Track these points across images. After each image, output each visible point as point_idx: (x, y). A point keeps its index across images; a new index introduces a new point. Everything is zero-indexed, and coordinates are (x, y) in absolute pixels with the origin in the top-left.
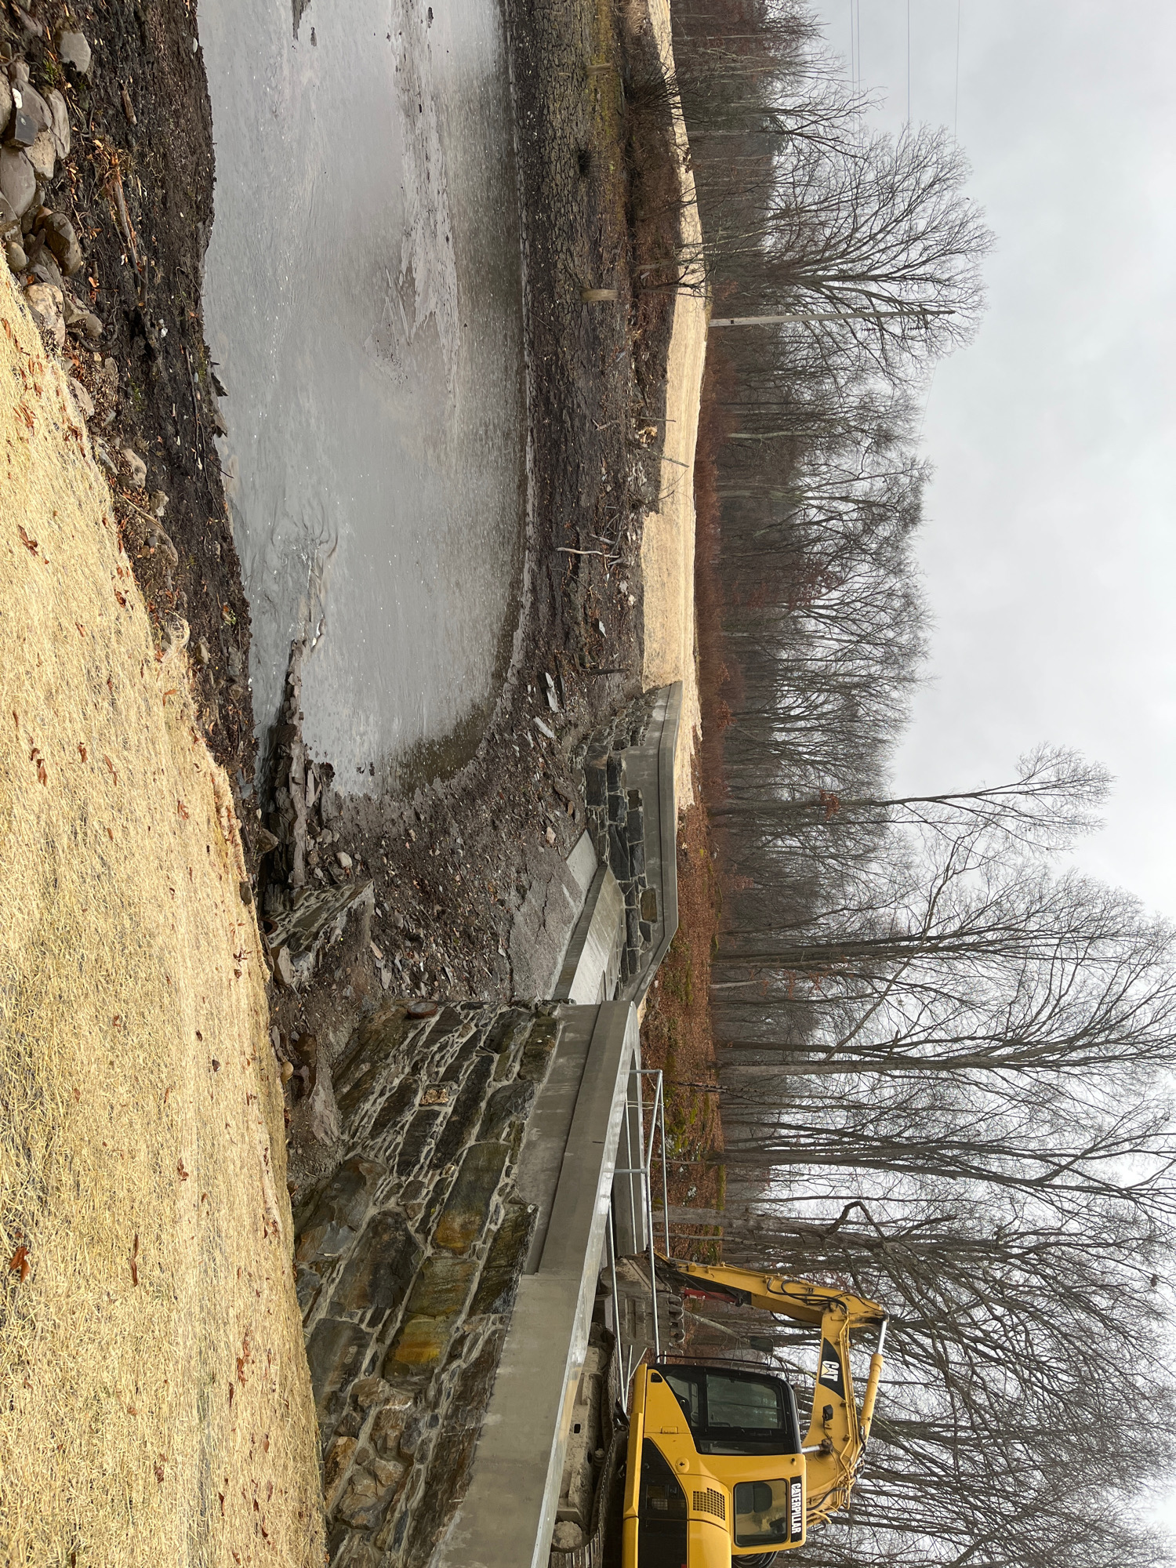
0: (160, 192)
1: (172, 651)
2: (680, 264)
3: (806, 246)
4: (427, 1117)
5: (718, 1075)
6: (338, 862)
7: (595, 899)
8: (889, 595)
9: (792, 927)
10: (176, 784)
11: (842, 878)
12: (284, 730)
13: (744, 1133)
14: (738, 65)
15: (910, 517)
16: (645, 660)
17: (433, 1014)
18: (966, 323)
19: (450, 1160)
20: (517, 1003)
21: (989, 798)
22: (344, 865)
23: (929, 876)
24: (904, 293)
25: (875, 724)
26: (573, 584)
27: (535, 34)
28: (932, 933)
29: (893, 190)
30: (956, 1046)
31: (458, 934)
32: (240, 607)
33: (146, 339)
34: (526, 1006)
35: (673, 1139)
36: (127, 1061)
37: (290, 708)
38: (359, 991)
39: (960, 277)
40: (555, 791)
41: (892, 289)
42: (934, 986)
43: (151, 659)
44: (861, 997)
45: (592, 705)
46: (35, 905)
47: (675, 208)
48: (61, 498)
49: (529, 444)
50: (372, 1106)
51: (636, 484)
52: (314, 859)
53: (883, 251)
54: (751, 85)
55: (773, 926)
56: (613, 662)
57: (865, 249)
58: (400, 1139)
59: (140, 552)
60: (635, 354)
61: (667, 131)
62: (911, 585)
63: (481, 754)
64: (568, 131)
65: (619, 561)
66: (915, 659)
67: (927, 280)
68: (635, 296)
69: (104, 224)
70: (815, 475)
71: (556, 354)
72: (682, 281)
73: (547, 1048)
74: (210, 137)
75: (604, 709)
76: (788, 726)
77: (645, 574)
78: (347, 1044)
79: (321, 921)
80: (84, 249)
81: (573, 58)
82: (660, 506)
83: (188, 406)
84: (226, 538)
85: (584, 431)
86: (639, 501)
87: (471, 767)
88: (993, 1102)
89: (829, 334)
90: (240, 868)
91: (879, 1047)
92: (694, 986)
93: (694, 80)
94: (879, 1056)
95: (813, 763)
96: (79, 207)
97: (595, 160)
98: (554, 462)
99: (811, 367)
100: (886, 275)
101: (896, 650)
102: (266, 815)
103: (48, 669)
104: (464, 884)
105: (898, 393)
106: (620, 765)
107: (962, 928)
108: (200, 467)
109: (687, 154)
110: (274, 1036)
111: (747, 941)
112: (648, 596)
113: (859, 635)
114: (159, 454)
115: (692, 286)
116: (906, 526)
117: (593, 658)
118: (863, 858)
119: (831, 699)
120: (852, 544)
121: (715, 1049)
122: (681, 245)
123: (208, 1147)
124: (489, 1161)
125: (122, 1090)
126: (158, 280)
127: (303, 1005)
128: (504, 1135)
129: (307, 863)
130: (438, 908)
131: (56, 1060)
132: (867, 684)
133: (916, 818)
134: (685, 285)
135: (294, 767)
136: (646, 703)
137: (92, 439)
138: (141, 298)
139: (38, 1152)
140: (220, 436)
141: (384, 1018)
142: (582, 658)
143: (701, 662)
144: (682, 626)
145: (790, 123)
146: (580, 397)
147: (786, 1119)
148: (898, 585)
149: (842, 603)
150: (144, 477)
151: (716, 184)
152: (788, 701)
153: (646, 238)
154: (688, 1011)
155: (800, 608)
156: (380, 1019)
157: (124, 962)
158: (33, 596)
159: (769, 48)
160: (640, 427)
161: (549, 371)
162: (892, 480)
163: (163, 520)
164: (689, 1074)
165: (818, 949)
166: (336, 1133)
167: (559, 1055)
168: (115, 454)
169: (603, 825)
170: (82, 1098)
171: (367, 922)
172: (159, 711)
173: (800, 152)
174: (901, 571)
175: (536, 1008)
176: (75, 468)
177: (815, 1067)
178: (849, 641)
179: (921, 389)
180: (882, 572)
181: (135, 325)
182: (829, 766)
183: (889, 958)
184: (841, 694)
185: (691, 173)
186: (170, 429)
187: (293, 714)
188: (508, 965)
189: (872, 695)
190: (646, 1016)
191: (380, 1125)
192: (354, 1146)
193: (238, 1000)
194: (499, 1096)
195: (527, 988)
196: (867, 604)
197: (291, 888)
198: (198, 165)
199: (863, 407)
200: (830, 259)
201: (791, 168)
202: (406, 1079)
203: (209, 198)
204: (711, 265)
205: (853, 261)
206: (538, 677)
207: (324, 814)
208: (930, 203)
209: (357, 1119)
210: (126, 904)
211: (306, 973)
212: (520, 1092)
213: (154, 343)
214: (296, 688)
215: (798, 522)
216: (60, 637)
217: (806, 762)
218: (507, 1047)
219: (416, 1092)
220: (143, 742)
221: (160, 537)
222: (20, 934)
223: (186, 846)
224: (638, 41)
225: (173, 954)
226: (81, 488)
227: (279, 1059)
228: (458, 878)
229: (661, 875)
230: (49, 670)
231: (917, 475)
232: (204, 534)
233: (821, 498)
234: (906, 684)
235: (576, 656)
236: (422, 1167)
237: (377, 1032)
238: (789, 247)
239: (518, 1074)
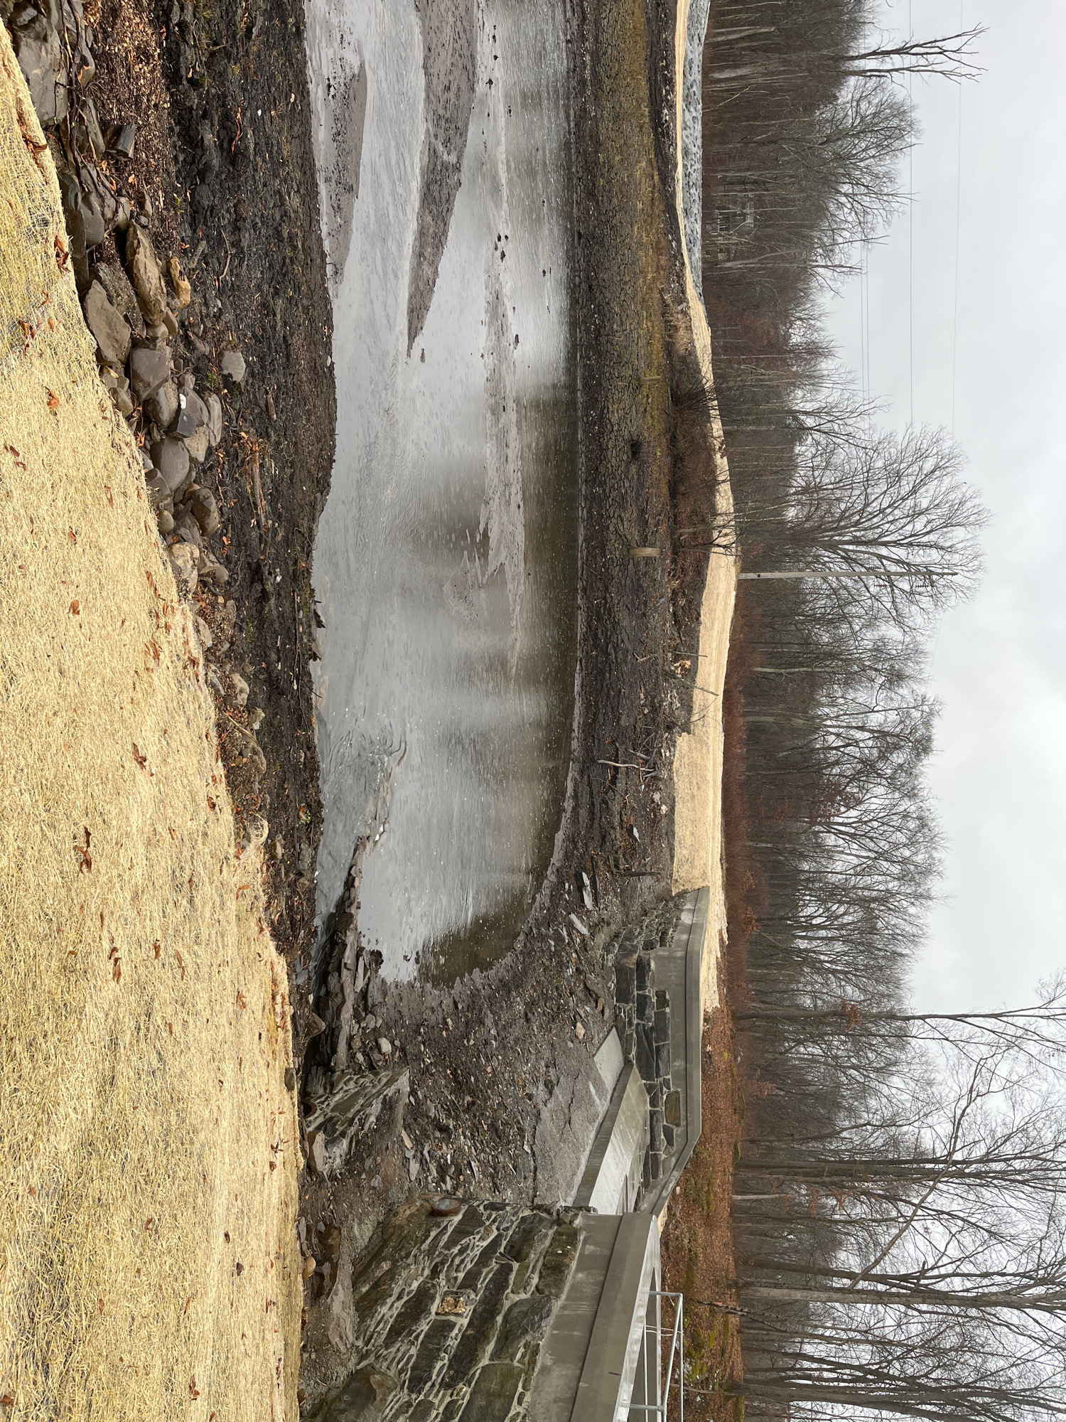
0: (288, 471)
1: (251, 848)
2: (714, 529)
3: (824, 517)
4: (441, 1329)
5: (738, 1295)
6: (378, 1047)
7: (621, 1098)
8: (904, 816)
9: (815, 1139)
10: (238, 974)
11: (864, 1091)
12: (342, 917)
13: (765, 1361)
14: (766, 377)
15: (923, 747)
16: (675, 865)
17: (456, 1212)
18: (968, 583)
19: (462, 1379)
20: (539, 1207)
21: (1010, 1020)
22: (384, 1051)
23: (953, 1096)
24: (910, 557)
25: (894, 938)
26: (611, 793)
27: (600, 354)
28: (958, 1156)
29: (899, 475)
30: (986, 1281)
31: (485, 1127)
32: (315, 808)
33: (263, 584)
34: (548, 1211)
35: (690, 1364)
36: (154, 1268)
37: (349, 898)
38: (387, 1181)
39: (961, 545)
40: (586, 987)
41: (900, 553)
42: (961, 1214)
43: (231, 857)
44: (886, 1220)
45: (624, 904)
46: (89, 1105)
47: (711, 486)
48: (173, 718)
49: (578, 671)
50: (389, 1311)
51: (671, 708)
52: (357, 1044)
53: (891, 522)
54: (776, 393)
55: (796, 1137)
56: (645, 865)
57: (875, 520)
58: (413, 1351)
59: (234, 762)
60: (674, 600)
61: (706, 427)
62: (925, 809)
63: (519, 946)
64: (623, 425)
65: (653, 774)
66: (931, 877)
67: (931, 546)
68: (675, 553)
69: (240, 495)
70: (834, 706)
71: (605, 599)
72: (716, 542)
73: (566, 1261)
74: (334, 430)
75: (636, 908)
76: (810, 934)
77: (676, 786)
78: (371, 1238)
79: (357, 1107)
80: (222, 515)
81: (630, 372)
82: (692, 728)
83: (292, 637)
84: (310, 747)
85: (626, 662)
86: (672, 722)
87: (508, 959)
88: (1024, 1346)
89: (845, 588)
90: (287, 1054)
91: (905, 1278)
92: (715, 1196)
93: (730, 389)
94: (905, 1288)
95: (834, 972)
96: (222, 483)
97: (645, 448)
98: (599, 687)
99: (829, 614)
100: (895, 542)
101: (912, 868)
102: (317, 999)
103: (138, 871)
104: (494, 1075)
105: (908, 639)
106: (649, 965)
107: (988, 1153)
108: (295, 687)
109: (722, 444)
110: (300, 1228)
111: (770, 1149)
112: (678, 807)
113: (876, 852)
114: (261, 677)
115: (725, 547)
116: (918, 755)
117: (627, 861)
118: (885, 1070)
119: (851, 910)
120: (868, 769)
121: (736, 1266)
122: (715, 514)
123: (222, 1361)
124: (502, 1385)
125: (145, 1300)
126: (279, 538)
127: (333, 1194)
128: (519, 1356)
129: (350, 1047)
130: (468, 1099)
131: (86, 1268)
132: (885, 898)
133: (937, 1035)
134: (718, 546)
135: (347, 953)
136: (675, 905)
137: (206, 666)
138: (263, 553)
139: (56, 1370)
140: (315, 660)
141: (408, 1212)
142: (616, 860)
143: (727, 869)
144: (710, 836)
145: (810, 422)
146: (624, 634)
147: (808, 1349)
148: (913, 808)
149: (860, 821)
150: (246, 696)
151: (747, 466)
152: (809, 911)
153: (686, 508)
154: (709, 1222)
155: (820, 824)
156: (405, 1212)
157: (165, 1162)
158: (135, 805)
159: (793, 365)
160: (675, 661)
161: (598, 612)
162: (904, 714)
163: (258, 732)
164: (708, 1292)
165: (841, 1166)
166: (351, 1339)
167: (578, 1270)
168: (225, 678)
169: (630, 1023)
170: (105, 1309)
171: (400, 1111)
172: (232, 905)
173: (818, 443)
174: (915, 795)
175: (558, 1215)
176: (189, 692)
177: (838, 1295)
178: (868, 857)
179: (929, 636)
180: (897, 795)
181: (256, 573)
182: (850, 976)
183: (914, 1181)
184: (861, 907)
185: (725, 458)
186: (274, 657)
187: (351, 904)
188: (532, 1163)
189: (890, 909)
190: (667, 1225)
191: (396, 1332)
192: (368, 1353)
193: (270, 1195)
194: (516, 1310)
195: (549, 1189)
196: (883, 824)
197: (333, 1072)
198: (321, 450)
199: (876, 649)
200: (845, 527)
201: (810, 455)
202: (424, 1283)
203: (328, 475)
204: (741, 529)
205: (865, 529)
206: (575, 875)
207: (370, 999)
208: (932, 486)
209: (374, 1322)
210: (176, 1099)
211: (338, 1160)
212: (537, 1308)
213: (269, 588)
214: (357, 879)
215: (818, 746)
216: (154, 841)
217: (828, 970)
218: (527, 1256)
219: (433, 1298)
220: (213, 936)
221: (253, 748)
222: (71, 1136)
223: (239, 1036)
224: (683, 360)
225: (213, 1150)
226: (191, 708)
227: (303, 1254)
228: (489, 1069)
229: (686, 1077)
230: (139, 873)
231: (928, 710)
232: (292, 744)
233: (839, 727)
234: (924, 901)
235: (611, 858)
236: (433, 1385)
237: (401, 1227)
238: (808, 518)
239: (537, 1287)
